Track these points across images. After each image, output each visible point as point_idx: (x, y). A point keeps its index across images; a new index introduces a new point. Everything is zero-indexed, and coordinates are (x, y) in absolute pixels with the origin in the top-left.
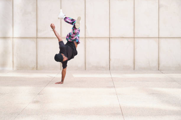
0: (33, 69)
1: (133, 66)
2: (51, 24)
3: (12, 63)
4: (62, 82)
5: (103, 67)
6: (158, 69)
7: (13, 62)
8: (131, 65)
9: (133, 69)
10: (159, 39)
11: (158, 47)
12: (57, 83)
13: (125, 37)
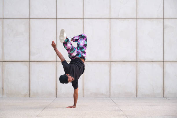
0: (25, 96)
1: (136, 92)
2: (53, 42)
3: (1, 90)
4: (74, 106)
5: (103, 94)
6: (163, 96)
7: (3, 88)
8: (134, 91)
9: (136, 97)
10: (164, 62)
11: (162, 71)
12: (69, 107)
13: (127, 60)
